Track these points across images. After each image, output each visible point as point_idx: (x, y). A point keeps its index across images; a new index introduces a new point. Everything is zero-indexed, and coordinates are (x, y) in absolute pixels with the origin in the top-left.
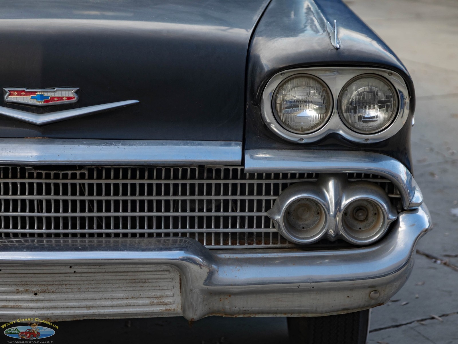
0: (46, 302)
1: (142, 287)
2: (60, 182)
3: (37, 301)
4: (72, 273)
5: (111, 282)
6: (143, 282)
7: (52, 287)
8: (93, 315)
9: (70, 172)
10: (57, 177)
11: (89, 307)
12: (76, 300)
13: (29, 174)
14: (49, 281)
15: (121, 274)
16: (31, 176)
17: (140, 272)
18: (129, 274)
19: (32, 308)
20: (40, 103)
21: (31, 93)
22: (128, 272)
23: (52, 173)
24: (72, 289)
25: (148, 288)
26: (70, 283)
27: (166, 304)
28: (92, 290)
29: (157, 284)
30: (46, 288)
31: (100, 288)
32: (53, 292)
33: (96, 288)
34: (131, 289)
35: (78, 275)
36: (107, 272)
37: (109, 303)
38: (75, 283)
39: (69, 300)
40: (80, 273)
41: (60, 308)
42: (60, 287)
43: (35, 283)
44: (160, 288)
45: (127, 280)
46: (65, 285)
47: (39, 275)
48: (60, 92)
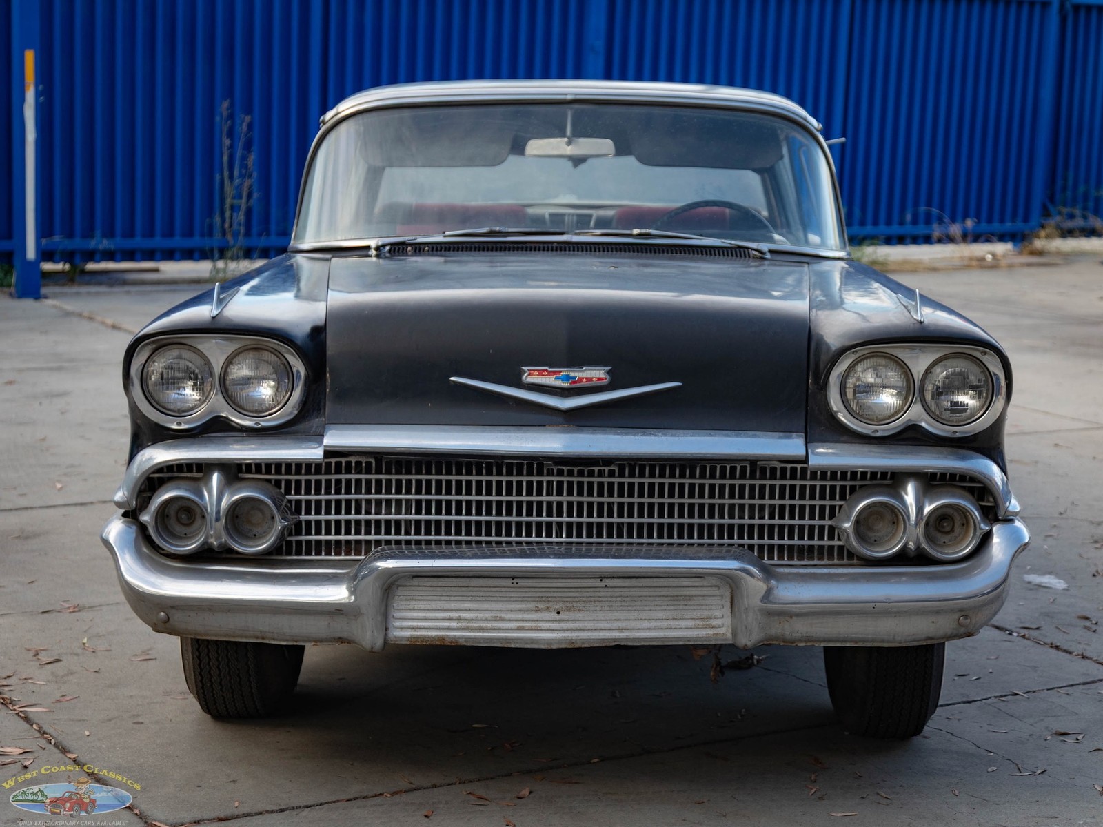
0: (571, 622)
1: (686, 605)
2: (586, 480)
3: (560, 621)
4: (602, 587)
5: (649, 599)
6: (687, 600)
7: (578, 605)
8: (627, 639)
9: (596, 469)
10: (581, 474)
11: (621, 629)
12: (606, 620)
13: (548, 470)
14: (575, 597)
15: (661, 589)
16: (550, 473)
17: (683, 587)
18: (671, 589)
19: (553, 630)
20: (566, 385)
21: (555, 373)
22: (669, 587)
23: (576, 469)
24: (602, 607)
25: (692, 608)
26: (601, 599)
27: (713, 627)
28: (627, 608)
29: (703, 602)
30: (571, 605)
31: (635, 606)
32: (580, 610)
33: (630, 606)
34: (672, 608)
35: (610, 590)
36: (645, 587)
37: (646, 624)
38: (606, 599)
39: (598, 620)
40: (612, 587)
41: (586, 630)
42: (588, 605)
43: (558, 599)
44: (707, 607)
45: (667, 596)
46: (594, 601)
47: (563, 590)
48: (589, 372)
